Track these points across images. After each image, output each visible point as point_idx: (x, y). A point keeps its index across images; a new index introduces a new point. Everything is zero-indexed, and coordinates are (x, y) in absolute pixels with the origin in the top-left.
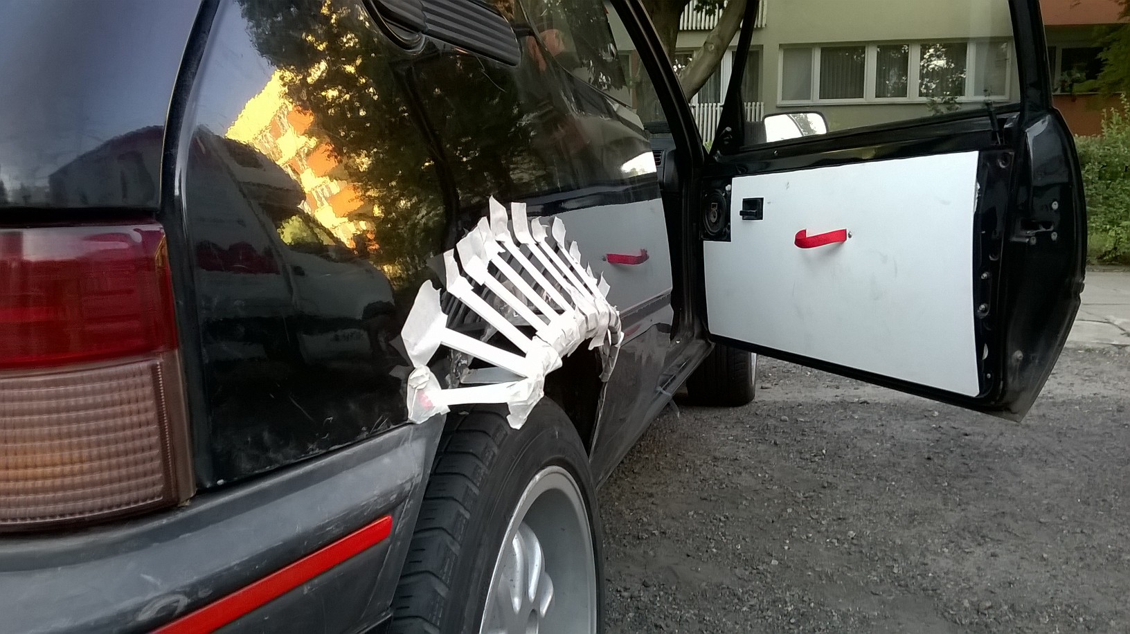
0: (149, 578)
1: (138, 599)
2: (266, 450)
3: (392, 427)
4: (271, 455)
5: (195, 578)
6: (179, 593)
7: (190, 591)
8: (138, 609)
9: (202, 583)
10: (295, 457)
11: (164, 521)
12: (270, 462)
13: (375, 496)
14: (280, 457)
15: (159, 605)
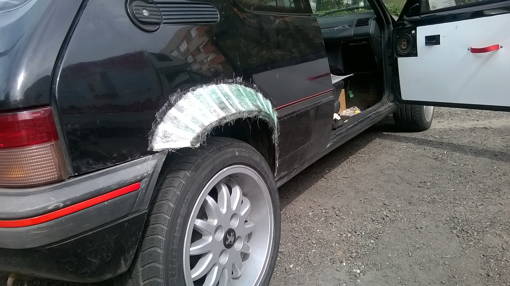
0: (52, 199)
1: (49, 204)
2: (92, 165)
3: (142, 156)
4: (93, 166)
5: (65, 199)
6: (60, 203)
7: (64, 202)
8: (48, 206)
9: (68, 200)
10: (102, 167)
11: (59, 184)
12: (94, 168)
13: (131, 177)
14: (96, 167)
15: (54, 205)
